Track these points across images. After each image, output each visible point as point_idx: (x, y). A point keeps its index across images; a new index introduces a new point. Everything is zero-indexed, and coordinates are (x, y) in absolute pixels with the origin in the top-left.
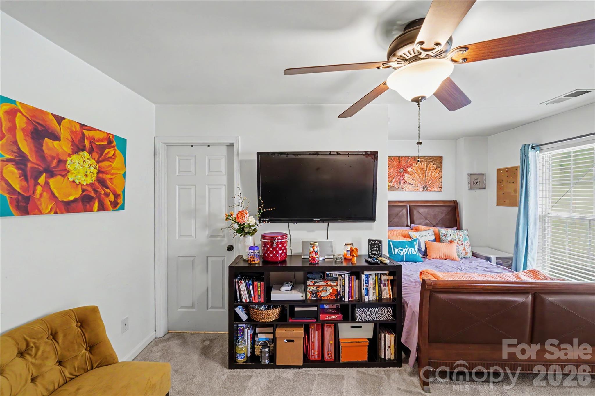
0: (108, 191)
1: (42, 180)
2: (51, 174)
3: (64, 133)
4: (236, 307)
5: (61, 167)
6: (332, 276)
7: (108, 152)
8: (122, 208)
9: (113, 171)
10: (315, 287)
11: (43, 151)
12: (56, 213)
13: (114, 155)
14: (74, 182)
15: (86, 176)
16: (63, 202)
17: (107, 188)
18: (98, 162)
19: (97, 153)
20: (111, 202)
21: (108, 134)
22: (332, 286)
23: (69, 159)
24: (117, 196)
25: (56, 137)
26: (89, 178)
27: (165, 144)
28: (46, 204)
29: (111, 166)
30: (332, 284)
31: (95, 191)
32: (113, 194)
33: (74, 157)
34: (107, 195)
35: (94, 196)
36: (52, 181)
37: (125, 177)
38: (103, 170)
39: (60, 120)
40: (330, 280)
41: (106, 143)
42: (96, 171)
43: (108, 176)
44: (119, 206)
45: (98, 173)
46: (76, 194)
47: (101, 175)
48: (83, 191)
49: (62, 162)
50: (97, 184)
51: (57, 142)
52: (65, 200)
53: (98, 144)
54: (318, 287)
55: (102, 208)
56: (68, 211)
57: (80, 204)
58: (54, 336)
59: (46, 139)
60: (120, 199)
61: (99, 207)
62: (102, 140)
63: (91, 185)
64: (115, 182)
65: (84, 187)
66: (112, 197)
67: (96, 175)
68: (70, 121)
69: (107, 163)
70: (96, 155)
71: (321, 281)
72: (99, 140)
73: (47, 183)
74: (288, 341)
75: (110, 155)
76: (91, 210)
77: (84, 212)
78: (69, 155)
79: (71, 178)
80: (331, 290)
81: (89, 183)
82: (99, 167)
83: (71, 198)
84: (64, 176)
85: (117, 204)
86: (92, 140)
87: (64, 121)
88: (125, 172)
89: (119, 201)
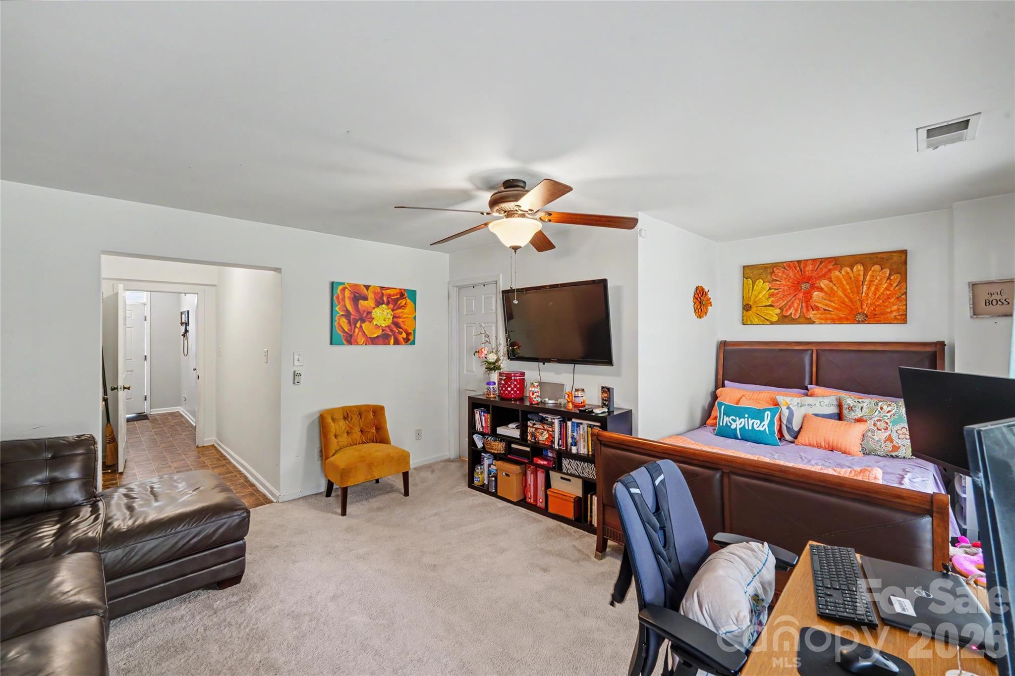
0: (401, 330)
1: (358, 325)
2: (363, 321)
3: (371, 295)
4: (473, 434)
5: (369, 316)
6: (547, 420)
7: (401, 302)
8: (413, 343)
9: (405, 316)
10: (534, 429)
11: (359, 308)
12: (366, 344)
13: (405, 304)
14: (376, 325)
15: (385, 320)
16: (370, 337)
17: (401, 328)
18: (393, 310)
19: (392, 304)
20: (403, 338)
21: (400, 289)
22: (548, 431)
23: (373, 311)
24: (408, 334)
25: (366, 299)
26: (387, 322)
27: (457, 287)
28: (361, 340)
29: (403, 312)
30: (548, 429)
31: (392, 331)
32: (405, 332)
33: (376, 309)
34: (401, 333)
35: (391, 334)
36: (363, 325)
37: (415, 320)
38: (397, 315)
39: (367, 287)
40: (547, 424)
41: (398, 296)
42: (392, 317)
43: (401, 320)
44: (410, 341)
45: (393, 318)
46: (379, 332)
47: (395, 320)
48: (383, 330)
49: (369, 313)
50: (392, 326)
51: (366, 301)
52: (372, 336)
53: (393, 298)
54: (537, 429)
55: (397, 342)
56: (373, 343)
57: (381, 339)
58: (360, 414)
59: (360, 301)
60: (411, 335)
61: (394, 342)
62: (396, 295)
63: (388, 327)
64: (406, 323)
65: (384, 328)
66: (404, 335)
67: (391, 319)
68: (374, 287)
69: (400, 311)
70: (391, 306)
71: (539, 423)
72: (394, 295)
73: (361, 326)
74: (507, 475)
75: (403, 304)
76: (389, 344)
77: (384, 344)
78: (374, 308)
79: (375, 323)
80: (547, 435)
81: (386, 325)
82: (394, 314)
83: (375, 335)
84: (370, 322)
85: (409, 340)
86: (389, 296)
87: (370, 288)
88: (415, 316)
89: (410, 338)
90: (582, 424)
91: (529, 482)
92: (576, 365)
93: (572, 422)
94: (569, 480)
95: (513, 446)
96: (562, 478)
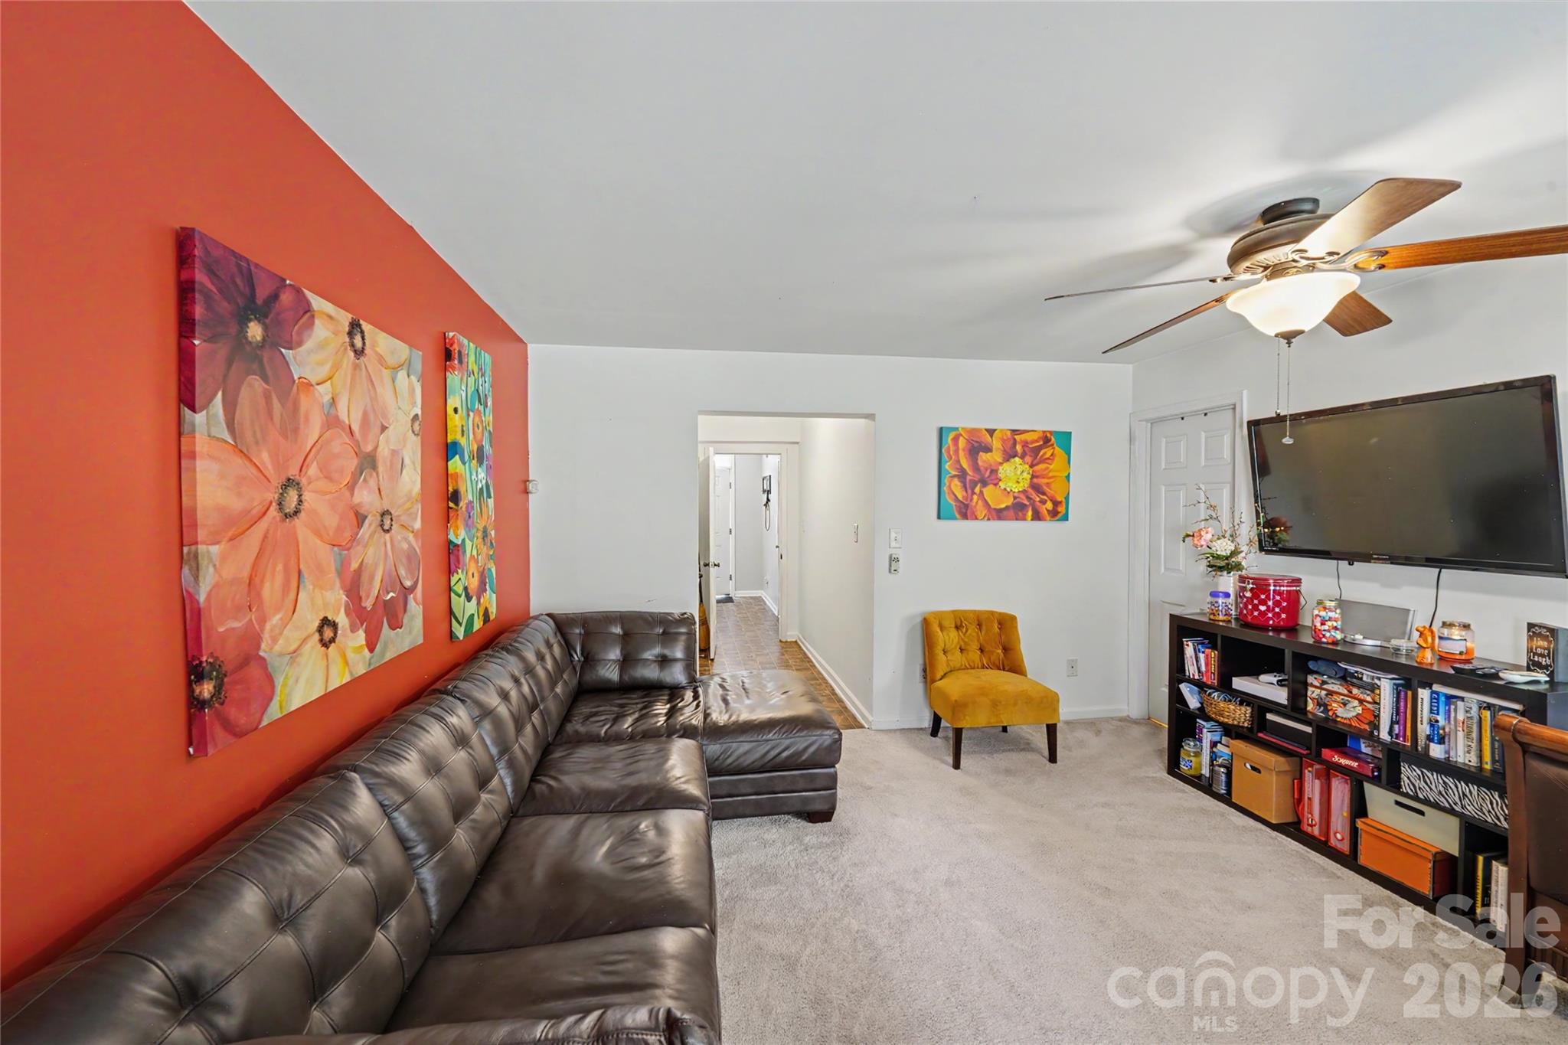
0: (1045, 497)
1: (977, 490)
2: (985, 484)
3: (996, 444)
4: (1181, 682)
5: (993, 477)
6: (1361, 679)
7: (1045, 454)
8: (1066, 518)
9: (1051, 474)
10: (1324, 693)
11: (977, 464)
12: (989, 519)
13: (1052, 455)
14: (1005, 489)
15: (1018, 482)
16: (995, 509)
17: (1044, 494)
18: (1032, 466)
19: (1031, 456)
20: (1048, 511)
21: (1044, 432)
22: (1361, 701)
23: (1001, 468)
24: (1056, 503)
25: (988, 450)
26: (1022, 484)
27: (1147, 421)
28: (981, 511)
29: (1048, 468)
30: (1361, 696)
31: (1029, 498)
32: (1051, 500)
33: (1005, 464)
34: (1044, 502)
35: (1028, 503)
36: (985, 490)
37: (1069, 481)
38: (1038, 474)
39: (991, 432)
40: (1359, 687)
41: (1041, 443)
42: (1029, 476)
43: (1045, 481)
44: (1060, 515)
45: (1031, 479)
46: (1009, 501)
47: (1035, 480)
48: (1015, 498)
49: (994, 471)
50: (1030, 490)
51: (989, 454)
52: (998, 507)
53: (1031, 446)
54: (1330, 693)
55: (1037, 516)
56: (1000, 518)
57: (1011, 513)
58: (980, 625)
59: (981, 453)
60: (1062, 506)
61: (1032, 515)
62: (1037, 441)
63: (1024, 492)
64: (1053, 486)
65: (1015, 494)
66: (1049, 505)
67: (1029, 480)
68: (1002, 430)
69: (1042, 466)
70: (1028, 459)
71: (1339, 683)
72: (1033, 442)
73: (981, 492)
74: (1253, 768)
75: (1048, 455)
76: (1024, 519)
77: (1016, 520)
78: (1001, 464)
79: (1002, 485)
80: (1360, 708)
81: (1020, 490)
82: (1033, 471)
83: (1003, 506)
84: (996, 485)
85: (1058, 513)
86: (1025, 444)
87: (996, 432)
88: (1069, 474)
89: (1059, 509)
90: (1462, 699)
91: (1307, 793)
92: (1443, 570)
93: (1433, 692)
94: (1422, 813)
95: (1270, 716)
96: (1398, 803)
